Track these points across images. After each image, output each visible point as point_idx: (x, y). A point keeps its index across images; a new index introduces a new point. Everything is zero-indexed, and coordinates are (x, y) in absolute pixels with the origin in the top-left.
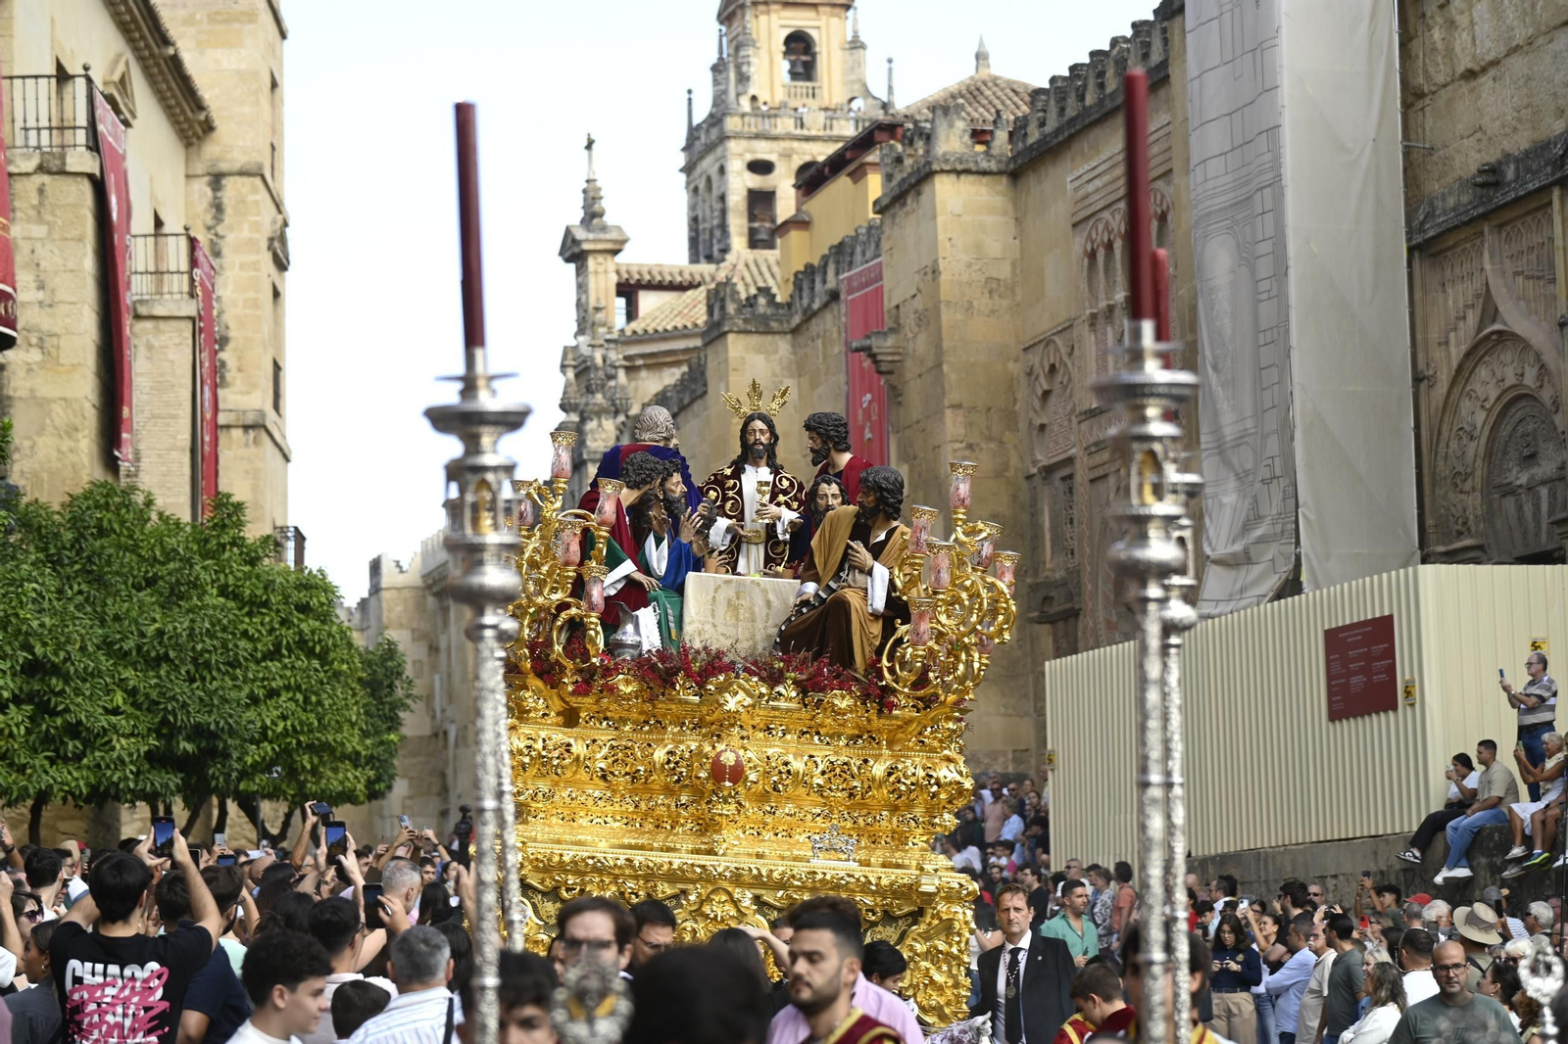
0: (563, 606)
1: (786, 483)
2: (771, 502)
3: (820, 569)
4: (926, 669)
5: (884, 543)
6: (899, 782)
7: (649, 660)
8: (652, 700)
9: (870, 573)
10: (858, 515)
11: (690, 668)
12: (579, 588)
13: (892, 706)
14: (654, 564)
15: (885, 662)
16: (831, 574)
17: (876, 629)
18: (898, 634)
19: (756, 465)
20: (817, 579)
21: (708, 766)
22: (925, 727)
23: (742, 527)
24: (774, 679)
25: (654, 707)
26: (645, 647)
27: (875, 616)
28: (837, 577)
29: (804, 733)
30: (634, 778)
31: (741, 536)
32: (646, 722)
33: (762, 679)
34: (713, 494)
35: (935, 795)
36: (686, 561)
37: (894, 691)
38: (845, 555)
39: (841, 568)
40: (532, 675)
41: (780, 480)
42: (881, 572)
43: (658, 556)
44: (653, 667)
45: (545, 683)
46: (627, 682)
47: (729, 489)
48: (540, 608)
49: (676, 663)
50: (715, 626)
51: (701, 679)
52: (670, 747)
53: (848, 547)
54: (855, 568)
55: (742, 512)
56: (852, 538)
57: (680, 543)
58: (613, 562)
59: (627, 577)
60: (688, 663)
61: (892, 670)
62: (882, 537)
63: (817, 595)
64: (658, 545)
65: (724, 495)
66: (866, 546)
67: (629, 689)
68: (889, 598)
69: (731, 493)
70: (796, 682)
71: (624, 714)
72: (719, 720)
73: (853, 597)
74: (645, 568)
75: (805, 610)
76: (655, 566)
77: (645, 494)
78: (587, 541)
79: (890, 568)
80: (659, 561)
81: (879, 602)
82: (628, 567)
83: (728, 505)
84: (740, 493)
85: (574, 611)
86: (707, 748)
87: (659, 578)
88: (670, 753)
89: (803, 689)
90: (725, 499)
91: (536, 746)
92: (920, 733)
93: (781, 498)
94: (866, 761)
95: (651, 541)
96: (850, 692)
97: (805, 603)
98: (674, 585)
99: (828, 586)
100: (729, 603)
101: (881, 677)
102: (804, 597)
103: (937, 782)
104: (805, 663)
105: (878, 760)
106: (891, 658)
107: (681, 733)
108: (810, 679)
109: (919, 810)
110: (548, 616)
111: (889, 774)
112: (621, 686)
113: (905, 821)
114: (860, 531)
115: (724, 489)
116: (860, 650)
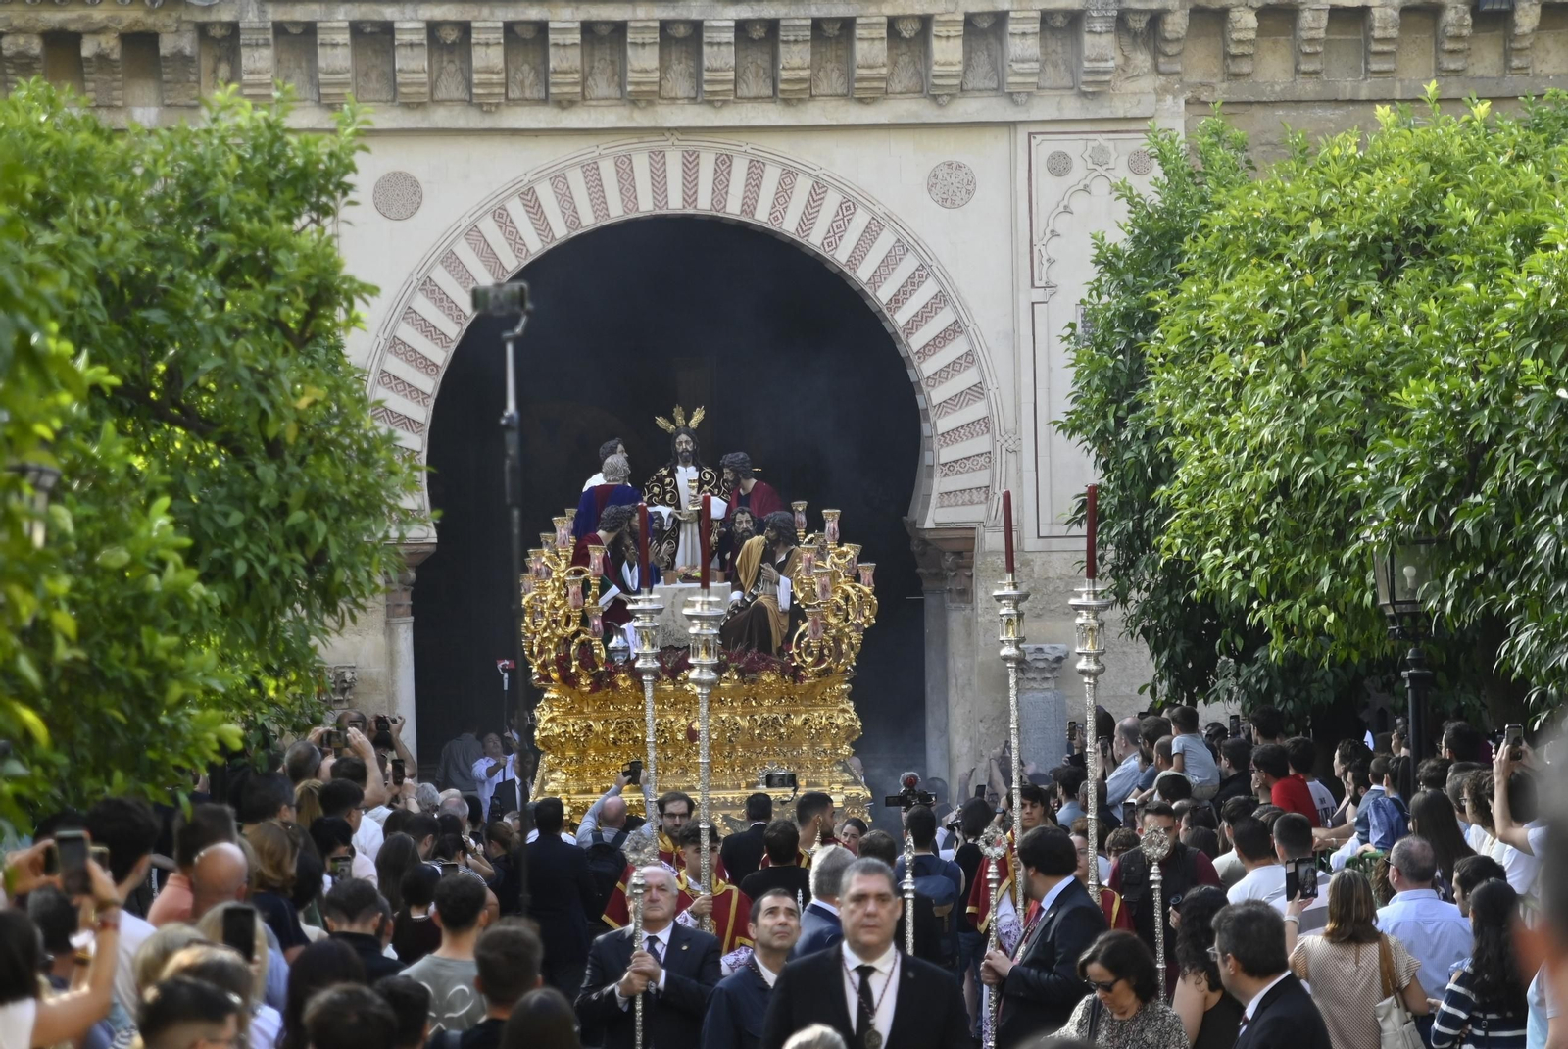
0: (577, 634)
1: (708, 476)
2: (698, 493)
3: (743, 581)
5: (785, 562)
6: (812, 728)
9: (778, 583)
10: (766, 544)
11: (666, 666)
12: (584, 620)
13: (801, 679)
14: (630, 583)
15: (794, 650)
16: (751, 585)
17: (785, 622)
18: (801, 630)
19: (685, 465)
20: (741, 588)
21: (685, 732)
22: (826, 690)
23: (680, 513)
24: (721, 667)
27: (784, 612)
28: (755, 586)
29: (745, 701)
30: (635, 742)
31: (679, 520)
34: (656, 490)
35: (836, 735)
36: (651, 575)
37: (803, 669)
38: (759, 573)
39: (758, 579)
41: (704, 474)
42: (784, 580)
43: (632, 577)
46: (625, 680)
47: (668, 485)
48: (560, 638)
52: (657, 720)
54: (767, 580)
55: (679, 502)
58: (604, 589)
59: (613, 599)
61: (799, 655)
62: (783, 558)
63: (743, 600)
64: (631, 568)
65: (664, 489)
66: (773, 565)
67: (629, 683)
68: (792, 604)
69: (669, 488)
70: (737, 669)
71: (624, 700)
72: (688, 700)
73: (767, 601)
75: (736, 612)
77: (618, 535)
80: (632, 579)
81: (784, 602)
82: (614, 591)
83: (668, 497)
84: (676, 487)
85: (583, 637)
86: (683, 721)
87: (634, 593)
88: (659, 725)
89: (741, 672)
90: (665, 493)
92: (823, 694)
93: (706, 488)
94: (788, 715)
95: (625, 567)
96: (773, 670)
97: (736, 606)
99: (750, 593)
101: (793, 660)
102: (735, 604)
103: (837, 727)
104: (740, 656)
105: (797, 713)
106: (798, 646)
107: (663, 709)
108: (747, 664)
109: (827, 745)
110: (567, 642)
111: (805, 723)
112: (621, 683)
113: (818, 753)
114: (768, 555)
115: (664, 485)
116: (777, 641)
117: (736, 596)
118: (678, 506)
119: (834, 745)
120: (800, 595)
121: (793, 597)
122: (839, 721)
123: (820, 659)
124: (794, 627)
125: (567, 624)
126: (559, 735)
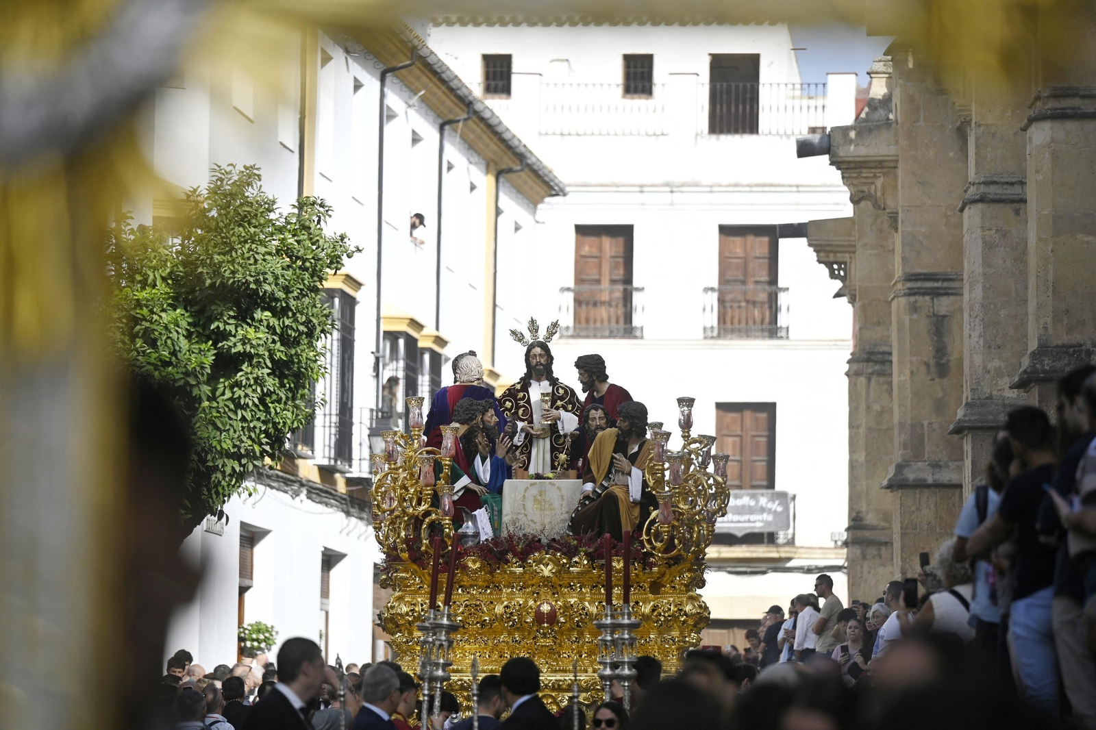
0: (427, 514)
1: (561, 391)
2: (552, 407)
3: (595, 473)
4: (672, 538)
5: (637, 453)
6: (660, 615)
7: (487, 546)
8: (492, 573)
9: (629, 474)
10: (618, 436)
11: (515, 550)
12: (436, 501)
13: (651, 565)
14: (481, 475)
15: (644, 537)
16: (603, 476)
17: (636, 512)
19: (539, 380)
20: (593, 480)
21: (533, 614)
22: (675, 577)
23: (532, 428)
24: (570, 552)
25: (493, 577)
26: (483, 538)
27: (635, 503)
28: (607, 478)
29: (594, 587)
30: (482, 625)
31: (532, 435)
32: (488, 587)
33: (563, 554)
34: (508, 404)
35: (684, 622)
36: (502, 471)
37: (652, 555)
38: (612, 464)
39: (609, 472)
40: (409, 562)
41: (557, 390)
42: (636, 473)
43: (484, 470)
44: (490, 550)
45: (419, 566)
46: (474, 562)
47: (520, 399)
48: (411, 517)
49: (506, 546)
50: (526, 515)
51: (523, 557)
52: (506, 603)
53: (613, 458)
54: (619, 471)
55: (531, 416)
56: (615, 451)
57: (497, 458)
58: (455, 478)
59: (465, 487)
60: (514, 547)
61: (649, 541)
62: (636, 449)
63: (594, 491)
64: (483, 462)
65: (517, 404)
66: (625, 456)
67: (478, 565)
68: (643, 492)
69: (522, 403)
70: (587, 554)
71: (473, 583)
72: (537, 583)
73: (618, 491)
74: (475, 479)
75: (587, 502)
76: (482, 477)
77: (472, 427)
78: (437, 467)
79: (643, 470)
80: (484, 473)
81: (636, 492)
82: (465, 481)
83: (521, 412)
84: (528, 401)
85: (434, 516)
86: (531, 603)
87: (486, 485)
88: (507, 607)
89: (591, 558)
90: (518, 407)
91: (417, 609)
92: (672, 582)
93: (559, 403)
94: (637, 603)
95: (478, 459)
97: (587, 497)
98: (496, 488)
99: (602, 484)
100: (535, 500)
101: (643, 547)
102: (586, 494)
103: (686, 614)
104: (592, 540)
105: (645, 601)
106: (648, 533)
107: (512, 593)
108: (596, 550)
109: (675, 633)
110: (417, 521)
111: (653, 610)
112: (470, 564)
113: (666, 641)
114: (621, 446)
115: (516, 400)
116: (626, 527)
117: (589, 487)
118: (531, 422)
119: (681, 633)
120: (651, 483)
121: (645, 484)
122: (688, 608)
123: (670, 546)
124: (645, 514)
125: (419, 503)
126: (407, 614)
